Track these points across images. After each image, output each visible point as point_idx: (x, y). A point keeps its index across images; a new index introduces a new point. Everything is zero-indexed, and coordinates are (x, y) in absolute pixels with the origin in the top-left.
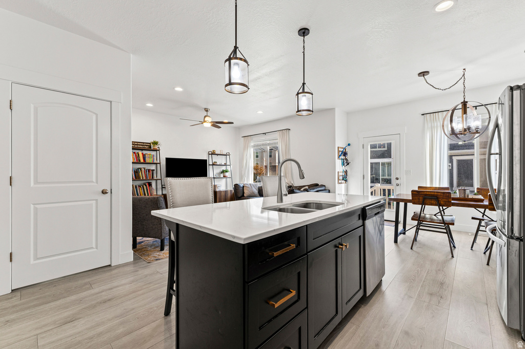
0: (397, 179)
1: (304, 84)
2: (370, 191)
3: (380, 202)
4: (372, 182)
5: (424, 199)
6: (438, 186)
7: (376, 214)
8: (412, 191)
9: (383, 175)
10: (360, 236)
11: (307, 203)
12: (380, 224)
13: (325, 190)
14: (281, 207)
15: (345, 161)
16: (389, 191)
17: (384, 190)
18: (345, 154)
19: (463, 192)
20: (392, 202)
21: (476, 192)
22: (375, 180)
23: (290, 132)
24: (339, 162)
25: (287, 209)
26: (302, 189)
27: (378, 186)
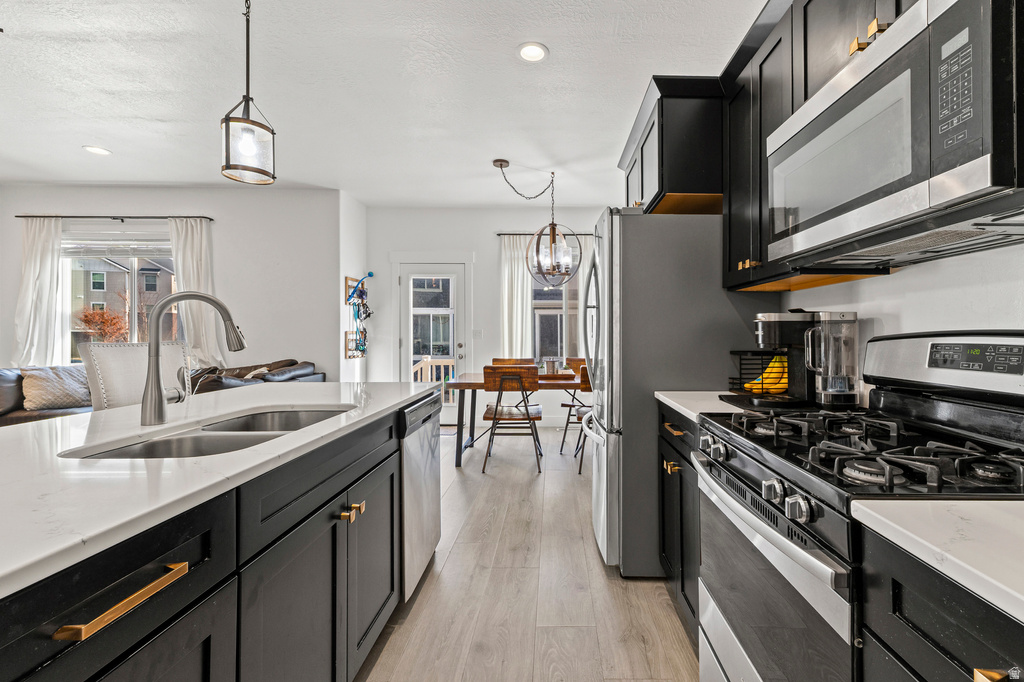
0: (460, 346)
1: (247, 99)
2: (412, 369)
3: (432, 394)
4: (417, 352)
5: (503, 380)
6: (519, 357)
7: (424, 421)
8: (485, 368)
9: (436, 340)
10: (392, 476)
11: (253, 416)
12: (433, 436)
13: (314, 374)
14: (156, 439)
15: (361, 308)
16: (446, 368)
17: (438, 368)
18: (362, 294)
19: (551, 365)
20: (451, 390)
21: (565, 364)
22: (421, 349)
23: (214, 226)
24: (347, 312)
25: (180, 441)
26: (249, 376)
27: (428, 360)
